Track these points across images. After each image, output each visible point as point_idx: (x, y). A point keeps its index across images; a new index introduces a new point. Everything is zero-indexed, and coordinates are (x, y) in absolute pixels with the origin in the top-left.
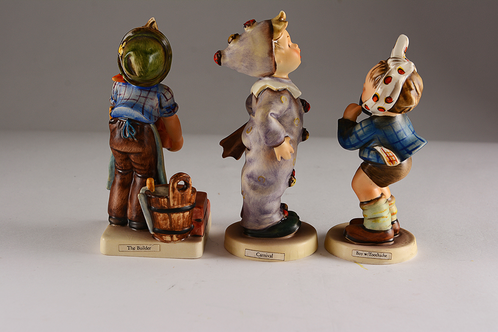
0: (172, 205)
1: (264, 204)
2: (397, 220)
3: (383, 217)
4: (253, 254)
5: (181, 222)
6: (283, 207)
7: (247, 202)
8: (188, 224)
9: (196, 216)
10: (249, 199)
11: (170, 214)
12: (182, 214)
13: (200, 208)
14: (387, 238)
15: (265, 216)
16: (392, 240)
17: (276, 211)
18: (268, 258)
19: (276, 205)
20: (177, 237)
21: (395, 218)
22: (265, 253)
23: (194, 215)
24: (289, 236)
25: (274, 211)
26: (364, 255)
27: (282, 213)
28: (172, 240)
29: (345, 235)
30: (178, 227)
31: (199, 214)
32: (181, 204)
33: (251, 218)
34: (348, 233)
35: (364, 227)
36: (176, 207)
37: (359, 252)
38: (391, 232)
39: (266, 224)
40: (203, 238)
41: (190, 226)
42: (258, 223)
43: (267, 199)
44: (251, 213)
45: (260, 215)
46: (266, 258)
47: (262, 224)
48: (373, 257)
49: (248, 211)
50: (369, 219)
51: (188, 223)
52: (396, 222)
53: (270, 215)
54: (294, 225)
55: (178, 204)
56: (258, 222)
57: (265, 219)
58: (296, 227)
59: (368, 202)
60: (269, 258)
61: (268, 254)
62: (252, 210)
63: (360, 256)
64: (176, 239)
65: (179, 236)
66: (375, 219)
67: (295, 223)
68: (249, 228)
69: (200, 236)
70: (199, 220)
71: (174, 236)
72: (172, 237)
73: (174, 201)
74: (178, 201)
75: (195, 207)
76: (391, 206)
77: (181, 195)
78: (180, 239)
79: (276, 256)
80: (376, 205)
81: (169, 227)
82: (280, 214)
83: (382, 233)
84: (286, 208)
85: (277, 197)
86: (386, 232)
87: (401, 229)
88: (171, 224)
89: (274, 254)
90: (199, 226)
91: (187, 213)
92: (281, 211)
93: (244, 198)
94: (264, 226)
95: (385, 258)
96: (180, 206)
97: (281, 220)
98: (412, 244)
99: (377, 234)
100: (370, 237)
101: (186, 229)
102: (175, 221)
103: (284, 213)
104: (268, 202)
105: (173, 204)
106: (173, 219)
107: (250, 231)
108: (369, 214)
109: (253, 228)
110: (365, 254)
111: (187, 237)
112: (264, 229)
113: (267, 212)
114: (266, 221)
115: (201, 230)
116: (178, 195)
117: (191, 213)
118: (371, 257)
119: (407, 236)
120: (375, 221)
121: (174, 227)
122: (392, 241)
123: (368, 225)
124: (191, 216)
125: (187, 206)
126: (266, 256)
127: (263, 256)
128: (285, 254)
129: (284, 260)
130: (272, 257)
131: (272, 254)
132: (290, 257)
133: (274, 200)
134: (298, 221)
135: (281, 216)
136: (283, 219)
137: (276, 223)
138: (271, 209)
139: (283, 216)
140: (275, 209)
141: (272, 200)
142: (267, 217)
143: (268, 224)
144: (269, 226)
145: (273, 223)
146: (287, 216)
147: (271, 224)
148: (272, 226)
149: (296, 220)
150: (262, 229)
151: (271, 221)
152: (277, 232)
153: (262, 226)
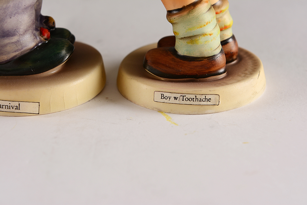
2: (233, 37)
3: (204, 34)
6: (46, 22)
14: (213, 69)
15: (7, 41)
16: (222, 70)
17: (26, 31)
18: (11, 110)
21: (228, 34)
22: (7, 103)
25: (22, 31)
26: (172, 99)
27: (37, 33)
29: (145, 66)
34: (149, 62)
35: (175, 52)
37: (166, 94)
38: (221, 59)
39: (9, 53)
46: (8, 110)
48: (188, 102)
50: (182, 38)
52: (231, 40)
53: (15, 39)
57: (6, 45)
58: (65, 55)
59: (180, 10)
60: (14, 110)
61: (13, 104)
63: (167, 101)
66: (191, 38)
67: (62, 49)
76: (220, 15)
79: (25, 107)
80: (191, 16)
82: (34, 35)
83: (205, 61)
84: (51, 24)
86: (211, 59)
87: (240, 50)
89: (21, 103)
94: (5, 58)
95: (209, 103)
97: (37, 46)
98: (256, 76)
99: (197, 63)
100: (185, 68)
108: (182, 31)
110: (175, 98)
114: (8, 48)
118: (185, 102)
119: (250, 63)
120: (192, 42)
122: (221, 73)
123: (182, 49)
126: (9, 108)
127: (4, 107)
128: (39, 103)
129: (39, 114)
130: (19, 109)
131: (19, 104)
132: (50, 107)
133: (18, 13)
134: (66, 44)
135: (37, 39)
136: (40, 44)
137: (28, 51)
138: (15, 29)
139: (40, 38)
140: (23, 27)
141: (14, 13)
142: (10, 42)
143: (13, 54)
144: (15, 56)
145: (21, 51)
146: (48, 38)
147: (17, 53)
148: (20, 55)
149: (63, 44)
150: (3, 62)
151: (17, 48)
152: (30, 67)
153: (2, 56)
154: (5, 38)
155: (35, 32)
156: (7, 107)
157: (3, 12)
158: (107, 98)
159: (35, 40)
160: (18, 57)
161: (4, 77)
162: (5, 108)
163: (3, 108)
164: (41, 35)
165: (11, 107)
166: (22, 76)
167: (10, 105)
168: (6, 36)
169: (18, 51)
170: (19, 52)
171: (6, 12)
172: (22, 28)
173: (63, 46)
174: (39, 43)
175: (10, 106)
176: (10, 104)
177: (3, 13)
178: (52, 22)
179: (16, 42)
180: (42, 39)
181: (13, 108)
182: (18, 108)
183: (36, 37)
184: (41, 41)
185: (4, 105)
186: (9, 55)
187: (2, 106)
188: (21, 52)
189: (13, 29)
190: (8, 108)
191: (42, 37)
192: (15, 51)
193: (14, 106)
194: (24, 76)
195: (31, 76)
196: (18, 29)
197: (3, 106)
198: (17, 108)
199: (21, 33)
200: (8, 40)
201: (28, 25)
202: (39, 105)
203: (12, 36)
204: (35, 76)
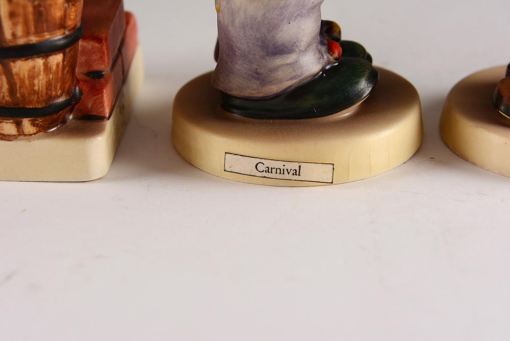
0: (8, 35)
1: (274, 27)
4: (247, 166)
5: (40, 82)
6: (328, 31)
7: (226, 21)
8: (62, 88)
9: (88, 63)
10: (233, 14)
11: (6, 61)
12: (40, 62)
13: (99, 40)
15: (278, 61)
17: (309, 45)
18: (286, 176)
19: (307, 29)
20: (33, 124)
22: (279, 165)
23: (81, 59)
24: (346, 113)
25: (303, 44)
27: (324, 49)
28: (21, 133)
29: (497, 106)
30: (35, 98)
31: (95, 57)
32: (38, 32)
33: (240, 66)
34: (505, 99)
36: (21, 41)
39: (281, 81)
40: (109, 125)
41: (68, 93)
42: (258, 79)
43: (281, 14)
44: (238, 53)
45: (263, 58)
46: (281, 176)
47: (270, 83)
49: (231, 48)
51: (63, 83)
53: (291, 58)
54: (357, 83)
55: (27, 33)
56: (259, 77)
57: (277, 69)
58: (364, 87)
60: (290, 176)
61: (289, 166)
62: (242, 42)
64: (32, 129)
65: (39, 121)
67: (360, 76)
68: (235, 93)
69: (101, 118)
70: (96, 75)
71: (26, 123)
72: (19, 125)
73: (15, 24)
74: (26, 23)
75: (84, 38)
77: (35, 7)
78: (43, 129)
79: (309, 172)
81: (8, 98)
82: (320, 52)
84: (335, 34)
85: (309, 6)
88: (12, 90)
89: (303, 165)
90: (97, 91)
91: (57, 59)
92: (322, 43)
93: (218, 11)
94: (274, 89)
96: (34, 39)
97: (323, 70)
101: (61, 100)
102: (22, 81)
103: (330, 50)
104: (285, 21)
105: (14, 35)
106: (18, 74)
107: (237, 102)
109: (247, 93)
111: (64, 121)
112: (277, 96)
113: (281, 50)
114: (280, 74)
115: (102, 103)
116: (25, 7)
117: (68, 55)
121: (23, 96)
124: (70, 65)
125: (58, 37)
126: (282, 172)
127: (274, 171)
128: (333, 164)
129: (332, 183)
130: (299, 175)
131: (300, 166)
132: (349, 172)
133: (301, 15)
134: (368, 68)
135: (323, 58)
136: (328, 67)
137: (309, 79)
138: (294, 41)
139: (328, 58)
140: (306, 38)
141: (296, 15)
142: (284, 63)
143: (287, 82)
144: (290, 87)
145: (300, 78)
146: (339, 58)
147: (294, 81)
148: (297, 86)
149: (364, 68)
150: (269, 96)
151: (294, 74)
152: (312, 104)
153: (271, 87)
154: (277, 56)
155: (320, 46)
156: (278, 170)
157: (279, 13)
158: (431, 158)
159: (321, 59)
160: (293, 88)
161: (268, 121)
162: (276, 173)
163: (271, 172)
164: (329, 53)
165: (286, 171)
166: (299, 120)
167: (284, 168)
168: (279, 53)
169: (295, 79)
170: (297, 80)
171: (283, 12)
172: (304, 39)
173: (363, 70)
174: (325, 66)
175: (284, 170)
176: (284, 166)
177: (279, 15)
178: (338, 31)
179: (293, 63)
180: (331, 58)
181: (289, 173)
182: (298, 173)
183: (322, 55)
184: (329, 63)
185: (274, 168)
186: (281, 85)
187: (270, 169)
188: (300, 80)
189: (290, 42)
190: (280, 173)
191: (331, 55)
192: (292, 79)
193: (291, 170)
194: (302, 120)
195: (312, 119)
196: (298, 42)
197: (272, 168)
198: (296, 172)
199: (303, 48)
200: (281, 59)
201: (313, 35)
202: (333, 169)
203: (289, 53)
204: (319, 119)
